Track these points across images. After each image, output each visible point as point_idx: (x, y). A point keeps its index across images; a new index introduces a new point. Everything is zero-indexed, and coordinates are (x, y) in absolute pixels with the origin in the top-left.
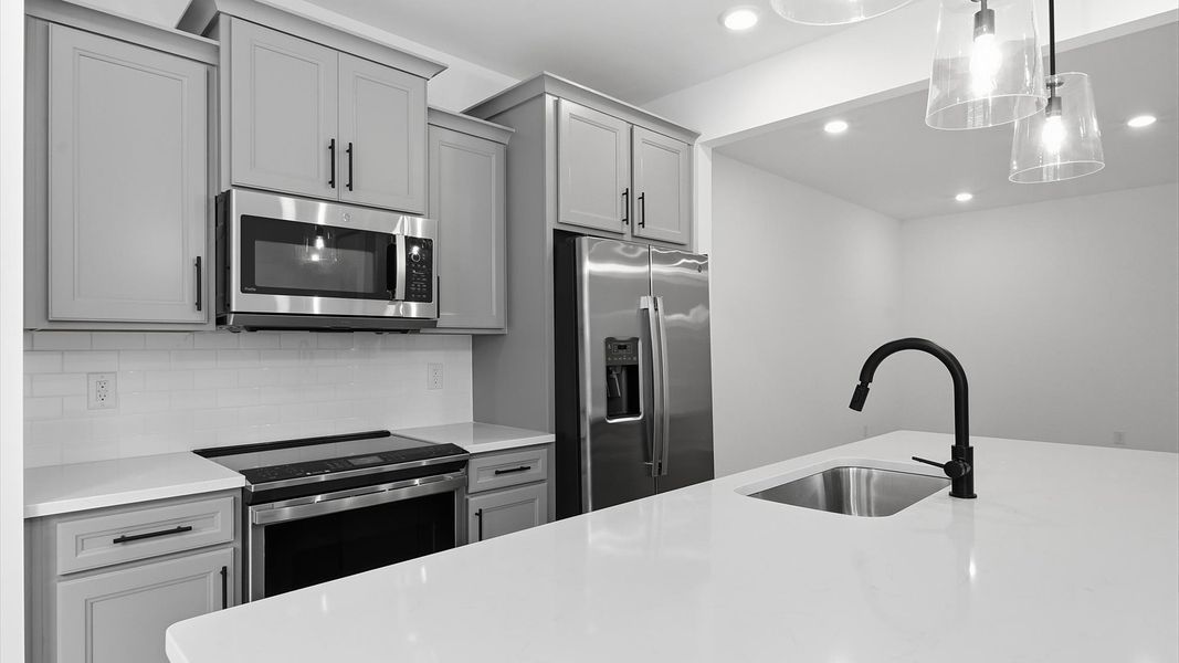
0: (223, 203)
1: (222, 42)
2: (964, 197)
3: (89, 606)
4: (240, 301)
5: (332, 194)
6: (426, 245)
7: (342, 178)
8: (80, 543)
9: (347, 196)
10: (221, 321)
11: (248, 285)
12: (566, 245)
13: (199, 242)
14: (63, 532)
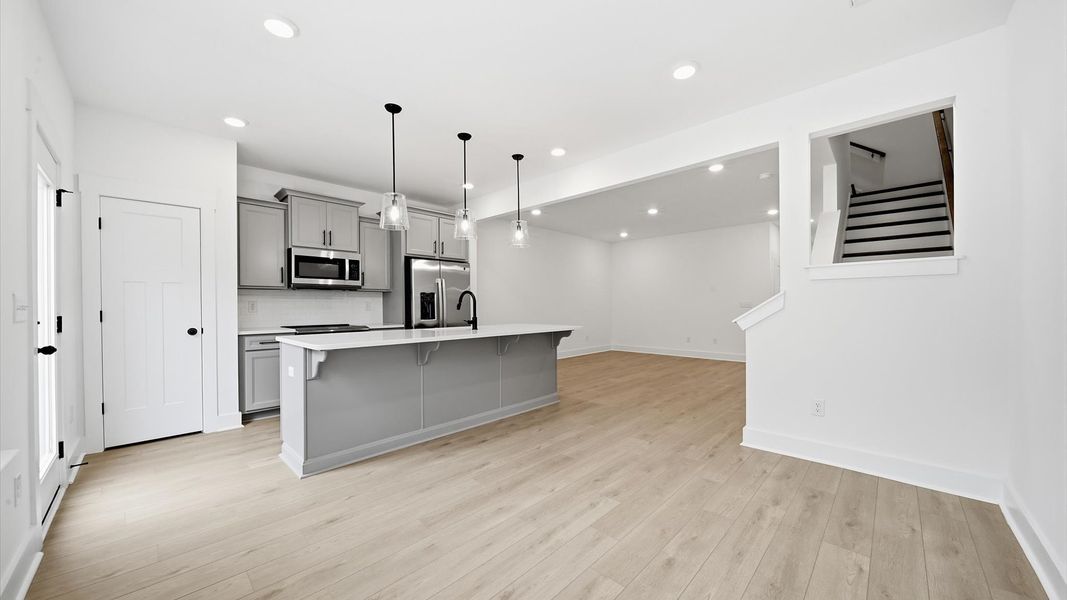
0: (289, 251)
1: (289, 203)
2: (624, 235)
3: (253, 359)
4: (295, 280)
5: (324, 247)
6: (357, 262)
7: (328, 241)
8: (251, 343)
9: (329, 247)
10: (289, 286)
11: (297, 275)
12: (408, 260)
13: (282, 263)
14: (247, 339)
